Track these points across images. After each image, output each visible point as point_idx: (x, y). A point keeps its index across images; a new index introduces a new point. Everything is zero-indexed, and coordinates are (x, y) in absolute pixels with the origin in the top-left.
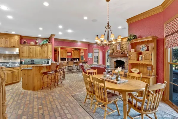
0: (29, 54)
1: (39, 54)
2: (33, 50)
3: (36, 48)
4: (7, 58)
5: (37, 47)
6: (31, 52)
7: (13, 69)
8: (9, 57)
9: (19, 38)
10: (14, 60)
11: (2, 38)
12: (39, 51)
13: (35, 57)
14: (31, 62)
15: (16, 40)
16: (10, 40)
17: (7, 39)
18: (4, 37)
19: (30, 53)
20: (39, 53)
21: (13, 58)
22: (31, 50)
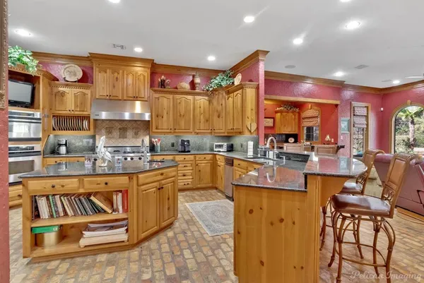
0: (176, 121)
1: (202, 120)
2: (186, 108)
3: (194, 99)
4: (116, 133)
5: (198, 97)
6: (182, 114)
7: (162, 174)
8: (120, 129)
9: (149, 71)
10: (134, 140)
11: (106, 72)
12: (204, 112)
13: (191, 130)
14: (180, 148)
15: (142, 77)
16: (125, 76)
17: (116, 74)
18: (110, 68)
19: (178, 116)
20: (202, 117)
21: (130, 133)
22: (182, 109)
